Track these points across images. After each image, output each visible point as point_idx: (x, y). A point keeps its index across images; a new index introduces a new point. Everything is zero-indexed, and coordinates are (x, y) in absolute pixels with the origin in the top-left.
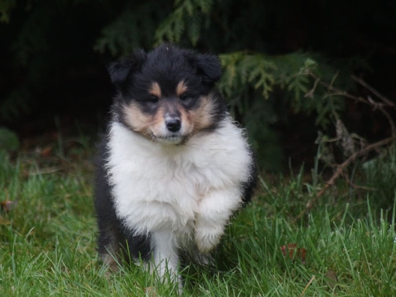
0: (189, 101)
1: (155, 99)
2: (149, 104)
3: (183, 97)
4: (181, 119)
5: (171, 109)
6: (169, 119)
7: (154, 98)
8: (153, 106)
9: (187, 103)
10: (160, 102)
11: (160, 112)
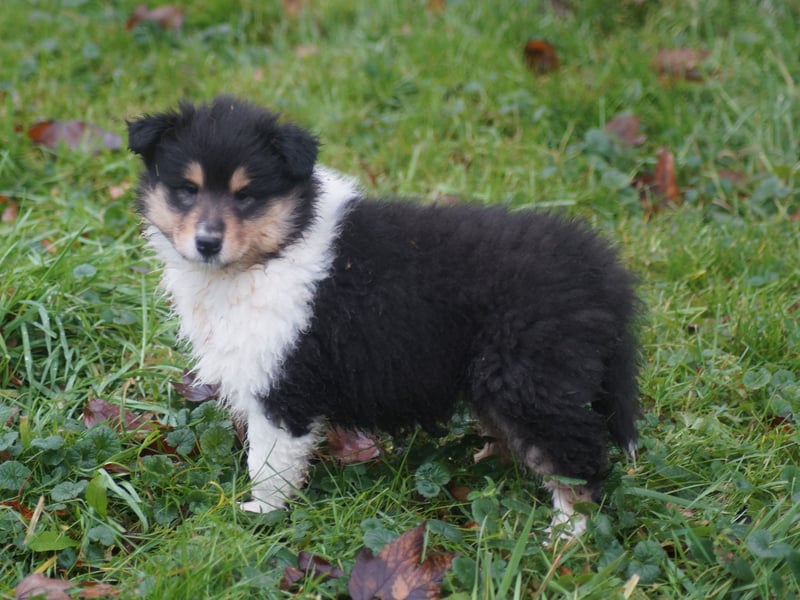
0: (249, 203)
1: (193, 189)
2: (182, 195)
3: (241, 195)
4: (223, 237)
5: (212, 215)
6: (202, 232)
7: (191, 186)
8: (187, 202)
9: (243, 207)
10: (199, 196)
11: (194, 215)
